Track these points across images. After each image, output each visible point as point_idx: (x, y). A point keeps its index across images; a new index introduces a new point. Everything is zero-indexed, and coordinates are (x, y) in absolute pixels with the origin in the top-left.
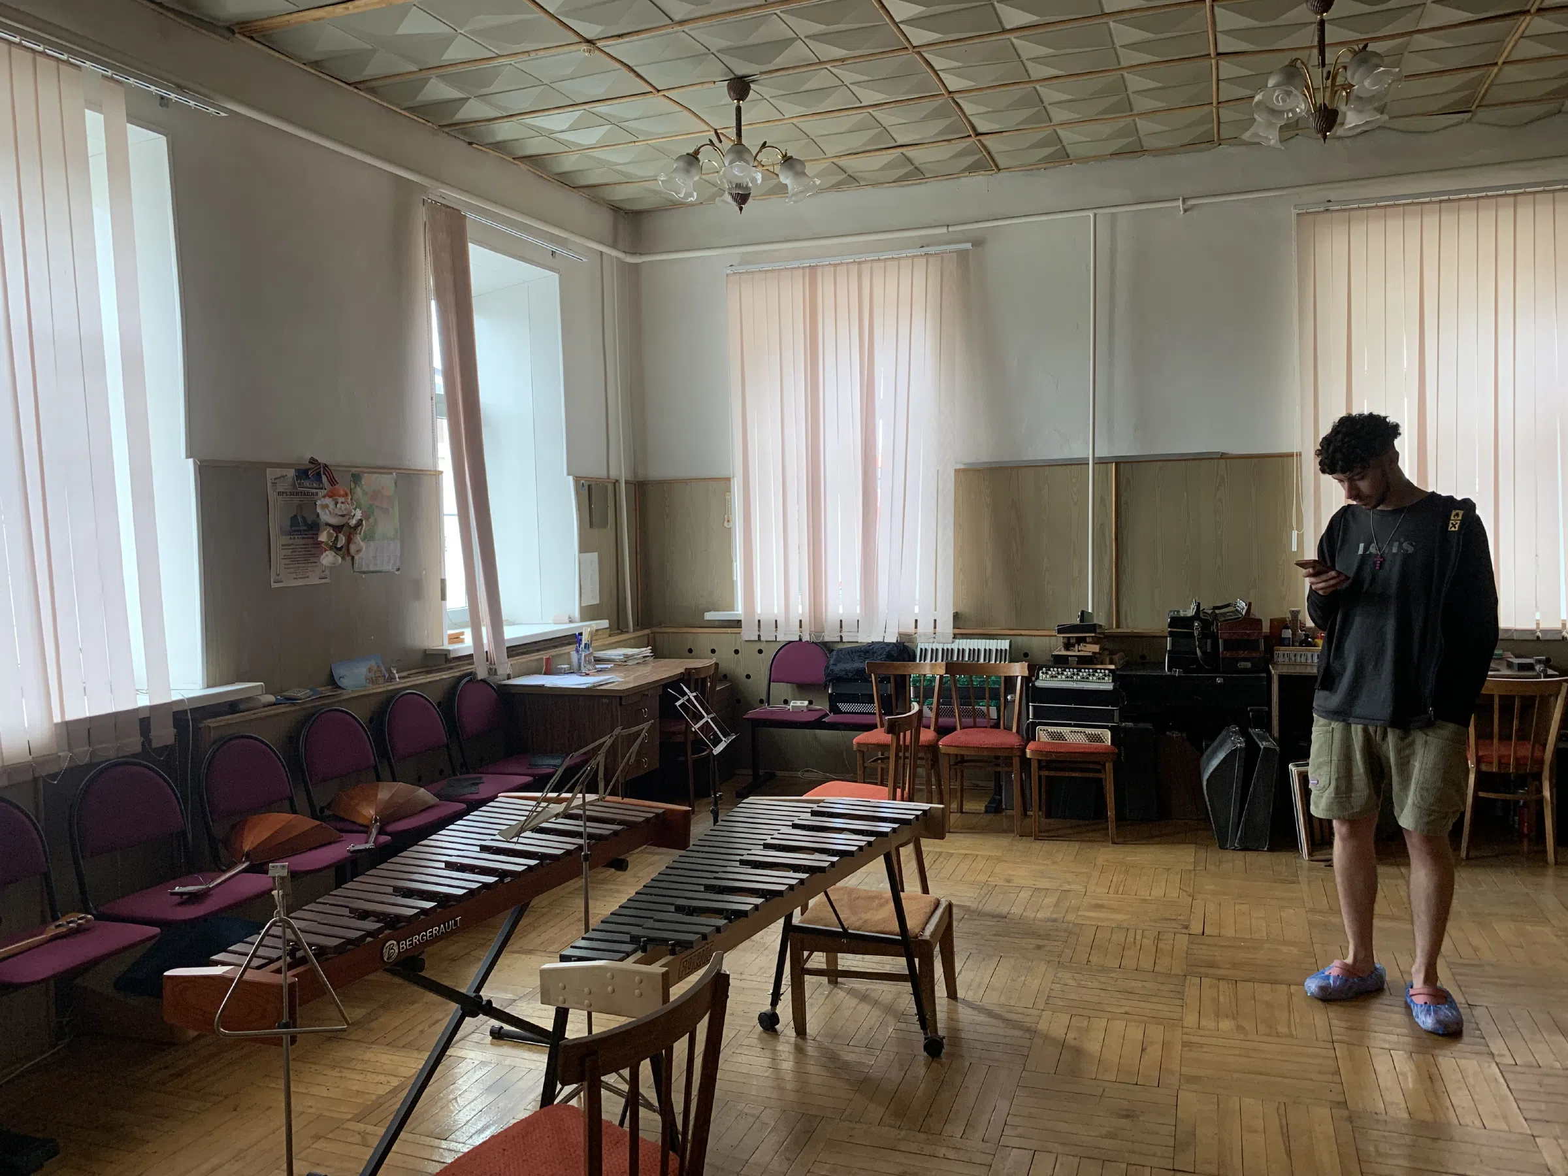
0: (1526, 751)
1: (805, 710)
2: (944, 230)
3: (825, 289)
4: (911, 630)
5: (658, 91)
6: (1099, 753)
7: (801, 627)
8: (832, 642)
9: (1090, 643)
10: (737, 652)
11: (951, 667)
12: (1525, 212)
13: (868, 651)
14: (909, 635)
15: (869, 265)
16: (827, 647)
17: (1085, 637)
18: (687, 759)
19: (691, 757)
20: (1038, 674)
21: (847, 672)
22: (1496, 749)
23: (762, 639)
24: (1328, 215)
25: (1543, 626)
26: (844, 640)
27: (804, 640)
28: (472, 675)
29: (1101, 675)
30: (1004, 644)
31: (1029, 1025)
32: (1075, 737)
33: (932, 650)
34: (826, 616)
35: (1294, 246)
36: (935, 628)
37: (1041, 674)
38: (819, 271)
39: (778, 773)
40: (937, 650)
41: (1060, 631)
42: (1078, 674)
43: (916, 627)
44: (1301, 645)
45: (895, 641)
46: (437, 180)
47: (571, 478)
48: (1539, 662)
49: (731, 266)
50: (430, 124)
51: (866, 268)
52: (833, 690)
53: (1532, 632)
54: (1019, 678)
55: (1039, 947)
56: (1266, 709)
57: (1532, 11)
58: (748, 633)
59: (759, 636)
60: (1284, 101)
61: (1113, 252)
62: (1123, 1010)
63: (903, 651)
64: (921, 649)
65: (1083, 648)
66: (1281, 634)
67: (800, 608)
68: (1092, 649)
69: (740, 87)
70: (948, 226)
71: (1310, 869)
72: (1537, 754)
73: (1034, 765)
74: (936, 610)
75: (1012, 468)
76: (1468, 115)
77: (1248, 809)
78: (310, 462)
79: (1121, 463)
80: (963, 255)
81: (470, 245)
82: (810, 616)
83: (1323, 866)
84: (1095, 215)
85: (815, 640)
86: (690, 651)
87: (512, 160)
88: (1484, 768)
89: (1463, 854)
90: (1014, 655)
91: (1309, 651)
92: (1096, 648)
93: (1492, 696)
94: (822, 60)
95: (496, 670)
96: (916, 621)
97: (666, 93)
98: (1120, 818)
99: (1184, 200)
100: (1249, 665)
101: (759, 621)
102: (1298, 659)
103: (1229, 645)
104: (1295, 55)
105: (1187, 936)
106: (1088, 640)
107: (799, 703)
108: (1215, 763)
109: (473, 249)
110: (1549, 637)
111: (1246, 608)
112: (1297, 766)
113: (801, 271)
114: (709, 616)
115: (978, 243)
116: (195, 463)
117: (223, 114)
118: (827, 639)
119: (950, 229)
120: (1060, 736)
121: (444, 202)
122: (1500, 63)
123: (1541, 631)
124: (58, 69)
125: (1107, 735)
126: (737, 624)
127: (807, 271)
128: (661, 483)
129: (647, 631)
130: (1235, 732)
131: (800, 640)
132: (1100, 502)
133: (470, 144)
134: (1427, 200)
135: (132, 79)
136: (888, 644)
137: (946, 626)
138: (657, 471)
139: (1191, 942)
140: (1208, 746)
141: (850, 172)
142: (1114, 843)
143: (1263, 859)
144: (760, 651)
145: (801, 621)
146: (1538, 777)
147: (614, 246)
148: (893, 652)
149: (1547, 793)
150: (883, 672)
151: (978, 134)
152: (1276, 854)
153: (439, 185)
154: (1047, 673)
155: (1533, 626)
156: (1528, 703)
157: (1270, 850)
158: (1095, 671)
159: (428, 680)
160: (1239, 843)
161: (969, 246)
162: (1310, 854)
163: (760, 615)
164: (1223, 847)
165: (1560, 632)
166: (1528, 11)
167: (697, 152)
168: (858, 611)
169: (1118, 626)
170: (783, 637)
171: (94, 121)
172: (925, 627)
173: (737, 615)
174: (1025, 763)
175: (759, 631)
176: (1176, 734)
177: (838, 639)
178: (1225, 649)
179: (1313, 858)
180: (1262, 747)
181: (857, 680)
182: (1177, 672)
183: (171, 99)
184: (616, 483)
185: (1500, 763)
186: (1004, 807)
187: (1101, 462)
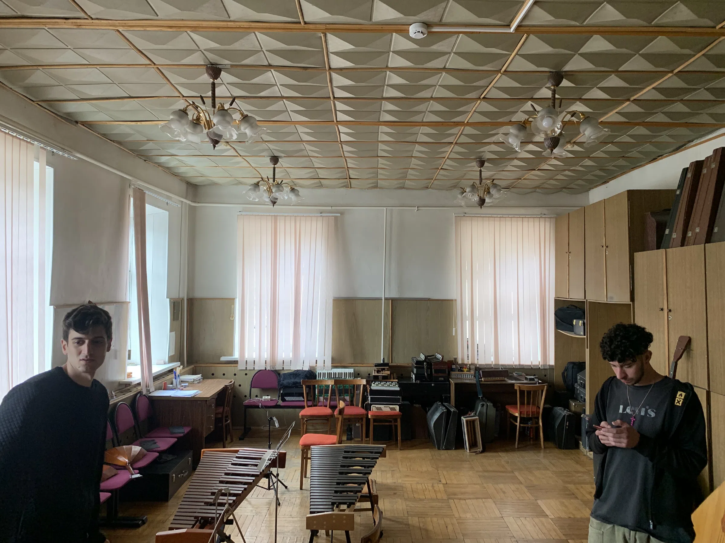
0: (535, 409)
1: (269, 400)
2: (330, 208)
3: (281, 224)
4: (315, 365)
5: (241, 156)
6: (396, 415)
7: (266, 363)
8: (279, 370)
9: (386, 370)
10: (235, 375)
11: (336, 382)
12: (525, 224)
13: (296, 374)
14: (313, 367)
15: (299, 218)
16: (277, 373)
17: (384, 368)
18: (223, 425)
19: (224, 424)
20: (371, 384)
21: (289, 383)
22: (525, 409)
23: (247, 369)
24: (464, 217)
25: (533, 364)
26: (284, 369)
27: (267, 369)
28: (140, 392)
29: (394, 384)
30: (351, 370)
31: (406, 523)
32: (386, 409)
33: (323, 373)
34: (277, 359)
35: (454, 227)
36: (324, 363)
37: (372, 384)
38: (278, 218)
39: (252, 428)
40: (325, 373)
41: (376, 366)
42: (386, 384)
43: (316, 363)
44: (459, 371)
45: (308, 370)
46: (136, 178)
47: (168, 299)
48: (536, 378)
49: (240, 212)
50: (134, 154)
51: (298, 218)
52: (283, 391)
53: (530, 366)
54: (362, 385)
55: (395, 494)
56: (449, 395)
57: (536, 169)
58: (241, 366)
59: (246, 368)
60: (472, 196)
61: (391, 222)
62: (434, 514)
63: (311, 375)
64: (319, 373)
65: (384, 373)
66: (452, 367)
67: (266, 355)
68: (387, 373)
69: (275, 160)
70: (332, 207)
71: (470, 456)
72: (538, 410)
73: (372, 421)
74: (324, 356)
75: (353, 300)
76: (509, 190)
77: (448, 434)
78: (89, 303)
79: (393, 300)
80: (336, 217)
81: (146, 205)
82: (270, 359)
83: (474, 454)
84: (386, 209)
85: (272, 369)
86: (213, 374)
87: (157, 166)
88: (522, 416)
89: (516, 447)
90: (357, 375)
91: (462, 373)
92: (389, 372)
93: (524, 391)
94: (309, 155)
95: (149, 389)
96: (316, 361)
97: (243, 157)
98: (402, 440)
99: (418, 207)
100: (443, 379)
101: (246, 361)
102: (459, 377)
103: (436, 371)
104: (474, 181)
105: (442, 485)
106: (386, 369)
107: (266, 397)
108: (436, 417)
109: (147, 206)
110: (535, 368)
111: (441, 358)
112: (465, 418)
113: (270, 217)
114: (223, 359)
115: (342, 213)
116: (54, 307)
117: (75, 159)
118: (277, 369)
119: (333, 208)
120: (380, 409)
121: (140, 188)
122: (522, 179)
123: (533, 365)
124: (13, 140)
125: (397, 408)
126: (236, 362)
127: (273, 217)
128: (201, 299)
129: (193, 366)
130: (440, 405)
131: (266, 369)
132: (386, 314)
133: (145, 161)
134: (496, 216)
135: (36, 142)
136: (305, 371)
137: (329, 363)
138: (199, 294)
139: (444, 487)
140: (429, 410)
141: (295, 183)
142: (400, 450)
143: (453, 453)
144: (246, 374)
145: (266, 361)
146: (538, 418)
147: (186, 198)
148: (307, 374)
149: (541, 424)
150: (308, 384)
151: (350, 178)
152: (458, 451)
153: (137, 180)
154: (374, 384)
155: (530, 364)
156: (535, 392)
157: (455, 449)
158: (392, 382)
159: (126, 397)
160: (445, 447)
161: (339, 215)
162: (470, 450)
163: (247, 358)
164: (439, 449)
165: (538, 366)
166: (535, 169)
167: (258, 182)
168: (291, 357)
169: (392, 362)
170: (257, 368)
171: (36, 165)
172: (320, 364)
173: (236, 358)
174: (368, 420)
175: (246, 365)
176: (417, 406)
177: (282, 369)
178: (435, 373)
179: (472, 451)
180: (452, 411)
181: (293, 387)
182: (418, 382)
183: (48, 149)
184: (183, 299)
185: (527, 414)
186: (353, 437)
187: (386, 299)
